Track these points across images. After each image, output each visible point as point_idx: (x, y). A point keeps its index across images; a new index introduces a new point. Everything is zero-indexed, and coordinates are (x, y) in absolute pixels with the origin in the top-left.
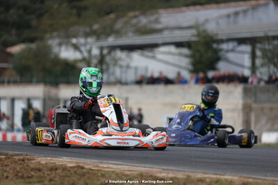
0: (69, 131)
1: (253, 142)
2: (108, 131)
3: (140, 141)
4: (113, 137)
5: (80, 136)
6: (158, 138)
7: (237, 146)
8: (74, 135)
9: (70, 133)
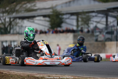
0: (26, 58)
1: (100, 60)
2: (45, 57)
3: (60, 62)
4: (48, 60)
5: (32, 60)
6: (68, 60)
7: (93, 62)
8: (29, 60)
9: (27, 59)
